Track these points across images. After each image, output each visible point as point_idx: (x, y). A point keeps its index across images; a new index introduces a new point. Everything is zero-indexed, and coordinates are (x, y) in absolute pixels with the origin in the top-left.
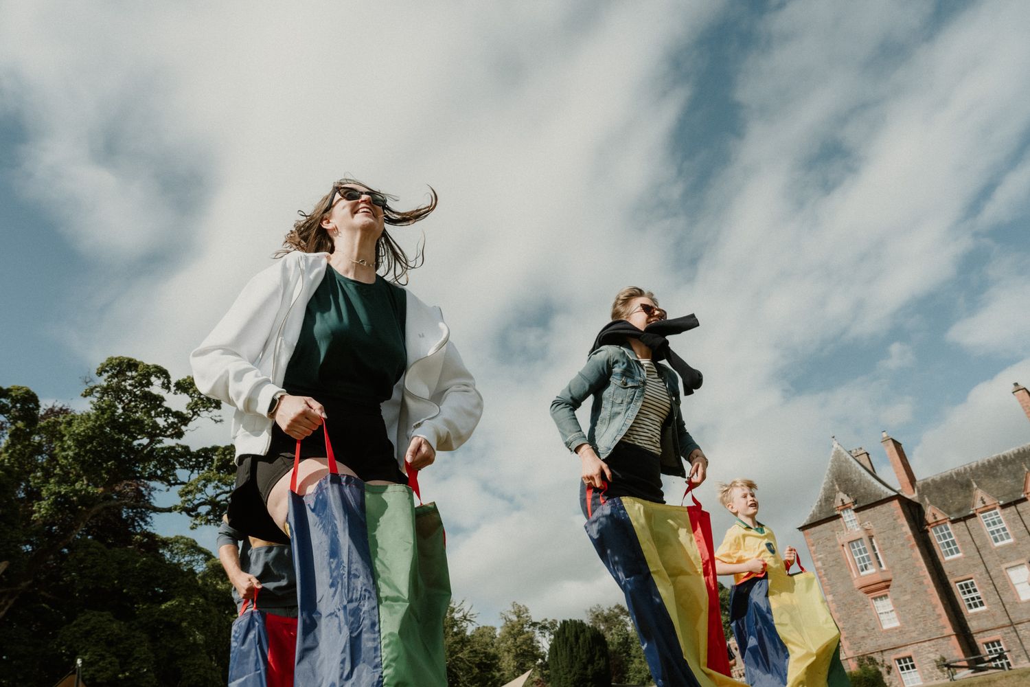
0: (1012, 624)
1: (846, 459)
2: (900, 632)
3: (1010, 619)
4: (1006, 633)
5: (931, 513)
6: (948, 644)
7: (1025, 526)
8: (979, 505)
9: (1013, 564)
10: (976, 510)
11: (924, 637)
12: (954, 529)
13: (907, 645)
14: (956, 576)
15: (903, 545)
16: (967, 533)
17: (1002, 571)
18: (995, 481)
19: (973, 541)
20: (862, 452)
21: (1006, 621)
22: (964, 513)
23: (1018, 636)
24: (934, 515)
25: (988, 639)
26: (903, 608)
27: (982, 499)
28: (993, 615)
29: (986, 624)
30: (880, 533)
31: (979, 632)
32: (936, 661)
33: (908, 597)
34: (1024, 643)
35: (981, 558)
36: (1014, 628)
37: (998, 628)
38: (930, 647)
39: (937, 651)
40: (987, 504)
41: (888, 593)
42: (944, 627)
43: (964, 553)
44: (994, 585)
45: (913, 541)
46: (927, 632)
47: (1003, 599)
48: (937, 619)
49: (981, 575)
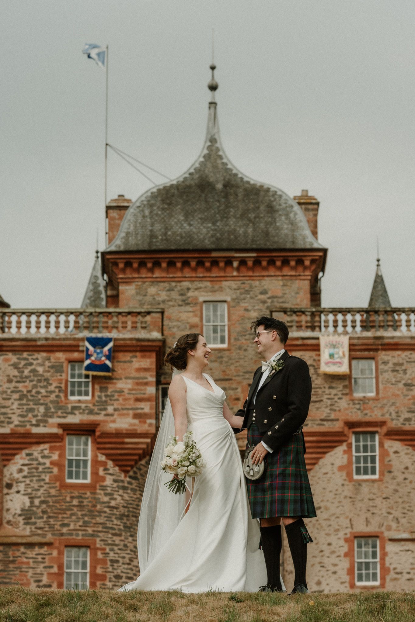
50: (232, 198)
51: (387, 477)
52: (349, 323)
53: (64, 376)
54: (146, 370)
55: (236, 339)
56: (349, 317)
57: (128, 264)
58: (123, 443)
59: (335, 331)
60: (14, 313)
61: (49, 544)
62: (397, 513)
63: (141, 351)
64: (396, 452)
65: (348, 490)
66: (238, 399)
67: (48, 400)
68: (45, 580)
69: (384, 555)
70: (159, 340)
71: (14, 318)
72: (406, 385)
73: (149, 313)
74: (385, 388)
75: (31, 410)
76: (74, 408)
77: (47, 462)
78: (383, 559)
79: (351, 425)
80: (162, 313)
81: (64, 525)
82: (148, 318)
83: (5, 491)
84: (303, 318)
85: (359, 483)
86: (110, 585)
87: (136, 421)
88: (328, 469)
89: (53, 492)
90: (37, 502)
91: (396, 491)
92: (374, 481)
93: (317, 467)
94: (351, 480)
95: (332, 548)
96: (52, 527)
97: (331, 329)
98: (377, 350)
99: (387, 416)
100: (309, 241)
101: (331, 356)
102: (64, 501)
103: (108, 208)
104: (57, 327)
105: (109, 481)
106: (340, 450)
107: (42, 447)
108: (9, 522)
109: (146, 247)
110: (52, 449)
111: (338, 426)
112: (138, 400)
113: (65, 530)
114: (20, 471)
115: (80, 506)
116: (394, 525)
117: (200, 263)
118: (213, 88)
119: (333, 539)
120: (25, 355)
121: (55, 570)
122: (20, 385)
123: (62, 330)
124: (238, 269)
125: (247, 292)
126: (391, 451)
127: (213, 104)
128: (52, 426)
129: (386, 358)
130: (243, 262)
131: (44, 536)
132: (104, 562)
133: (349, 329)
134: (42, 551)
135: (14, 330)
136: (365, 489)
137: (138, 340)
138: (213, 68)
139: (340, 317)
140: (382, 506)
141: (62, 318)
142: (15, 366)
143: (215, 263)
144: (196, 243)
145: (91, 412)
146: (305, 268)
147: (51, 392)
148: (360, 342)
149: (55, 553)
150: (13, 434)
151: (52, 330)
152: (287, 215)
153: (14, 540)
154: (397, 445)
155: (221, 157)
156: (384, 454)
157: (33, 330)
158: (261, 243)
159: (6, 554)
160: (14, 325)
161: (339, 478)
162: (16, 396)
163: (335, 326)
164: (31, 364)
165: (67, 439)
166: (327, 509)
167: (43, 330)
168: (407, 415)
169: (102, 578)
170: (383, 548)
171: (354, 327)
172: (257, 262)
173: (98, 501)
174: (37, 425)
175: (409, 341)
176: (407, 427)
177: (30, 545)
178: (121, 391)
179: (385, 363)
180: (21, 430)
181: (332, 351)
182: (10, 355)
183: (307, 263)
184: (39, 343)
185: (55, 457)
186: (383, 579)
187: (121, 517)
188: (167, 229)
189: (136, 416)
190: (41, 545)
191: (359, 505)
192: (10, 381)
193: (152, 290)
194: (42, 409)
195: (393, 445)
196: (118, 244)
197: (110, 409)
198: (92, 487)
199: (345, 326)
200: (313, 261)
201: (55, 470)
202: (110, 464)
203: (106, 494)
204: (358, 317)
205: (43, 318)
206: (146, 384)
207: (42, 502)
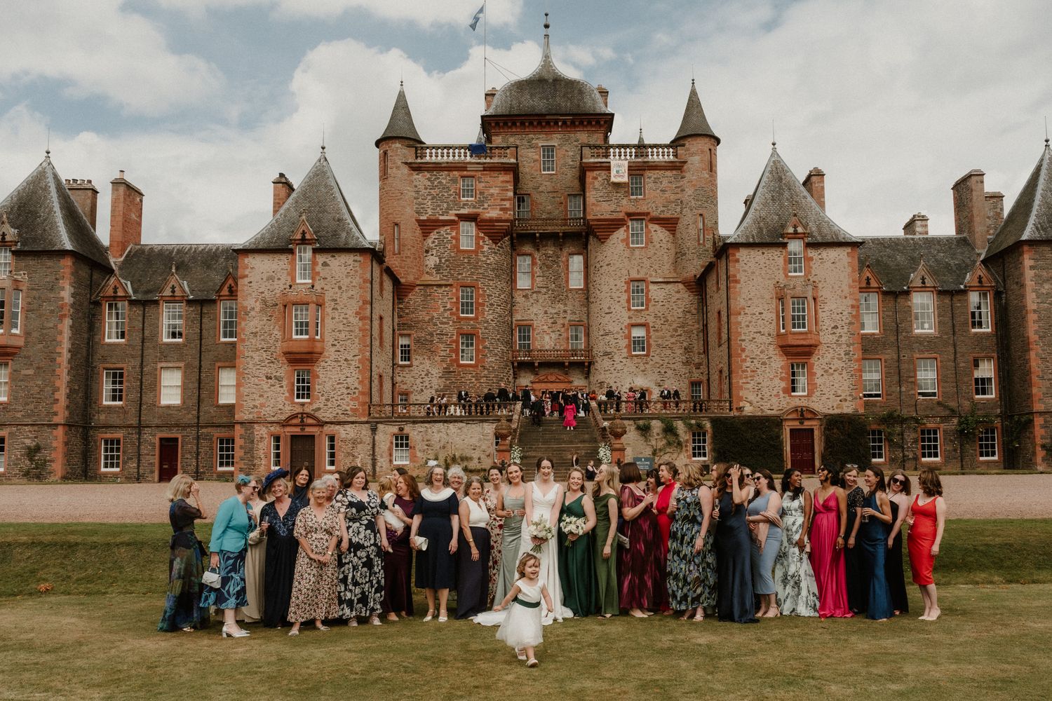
0: (140, 427)
1: (46, 186)
2: (4, 408)
3: (140, 420)
4: (129, 434)
5: (113, 286)
6: (51, 433)
7: (201, 330)
8: (167, 292)
9: (170, 365)
10: (162, 296)
11: (27, 420)
12: (130, 310)
13: (6, 425)
14: (108, 363)
15: (52, 311)
16: (140, 318)
17: (156, 369)
18: (205, 273)
19: (143, 329)
20: (89, 186)
21: (134, 422)
22: (149, 297)
23: (139, 439)
24: (115, 289)
25: (108, 436)
26: (19, 384)
27: (173, 288)
28: (125, 413)
29: (115, 419)
30: (32, 289)
31: (103, 427)
32: (29, 448)
33: (31, 372)
34: (142, 447)
35: (142, 350)
36: (140, 430)
37: (124, 427)
38: (30, 431)
39: (35, 437)
40: (176, 294)
41: (10, 362)
42: (56, 414)
43: (128, 341)
44: (141, 383)
45: (68, 310)
46: (34, 416)
47: (144, 398)
48: (51, 403)
49: (134, 368)
50: (558, 86)
51: (650, 246)
52: (628, 154)
53: (458, 185)
54: (507, 182)
55: (561, 168)
56: (628, 150)
57: (497, 124)
58: (494, 226)
59: (620, 159)
60: (428, 148)
61: (451, 285)
62: (656, 267)
63: (504, 170)
64: (655, 231)
65: (627, 253)
66: (561, 203)
67: (449, 200)
68: (449, 306)
69: (648, 291)
70: (514, 164)
71: (428, 151)
72: (661, 191)
73: (508, 148)
74: (649, 193)
75: (439, 206)
76: (464, 205)
77: (449, 237)
78: (647, 293)
79: (629, 215)
80: (517, 147)
81: (459, 274)
82: (508, 151)
83: (425, 254)
84: (601, 151)
85: (634, 249)
86: (487, 309)
87: (501, 212)
88: (615, 241)
89: (453, 254)
90: (443, 260)
91: (655, 254)
92: (642, 248)
93: (608, 241)
94: (629, 248)
95: (617, 287)
96: (452, 275)
97: (617, 157)
98: (645, 170)
99: (650, 209)
100: (603, 110)
101: (617, 172)
102: (459, 260)
103: (486, 95)
104: (454, 156)
105: (486, 248)
106: (622, 230)
107: (446, 228)
108: (427, 273)
109: (507, 113)
110: (451, 229)
111: (621, 216)
112: (502, 200)
113: (460, 277)
114: (433, 242)
115: (469, 263)
116: (654, 274)
117: (540, 123)
118: (547, 26)
119: (618, 282)
120: (435, 173)
121: (455, 300)
122: (432, 191)
123: (457, 158)
124: (561, 126)
125: (567, 140)
126: (652, 230)
127: (547, 36)
128: (451, 215)
129: (650, 175)
130: (564, 123)
131: (448, 280)
132: (483, 296)
133: (628, 157)
134: (447, 289)
135: (428, 158)
136: (637, 252)
137: (502, 163)
138: (546, 15)
139: (623, 150)
140: (647, 263)
141: (457, 151)
142: (429, 179)
143: (548, 123)
144: (537, 111)
145: (475, 207)
146: (601, 126)
147: (451, 195)
148: (634, 165)
149: (454, 290)
150: (428, 220)
151: (451, 158)
152: (590, 95)
153: (430, 283)
154: (656, 227)
155: (551, 66)
156: (648, 232)
157: (440, 158)
158: (575, 111)
159: (425, 291)
160: (428, 155)
161: (622, 246)
162: (429, 197)
163: (620, 156)
164: (439, 178)
165: (461, 223)
166: (614, 264)
167: (445, 158)
168: (662, 209)
169: (483, 305)
170: (647, 287)
171: (631, 156)
172: (573, 123)
173: (479, 260)
174: (443, 215)
175: (663, 164)
176: (662, 216)
177: (440, 286)
178: (492, 195)
179: (649, 178)
180: (433, 218)
181: (618, 169)
182: (426, 173)
183: (602, 123)
184: (443, 165)
185: (454, 234)
186: (647, 305)
187: (493, 270)
188: (520, 103)
189: (501, 209)
190: (446, 286)
191: (633, 262)
192: (426, 189)
193: (511, 140)
194: (445, 205)
195: (653, 227)
196: (491, 111)
197: (486, 205)
198: (475, 252)
199: (625, 156)
200: (605, 122)
201: (454, 241)
202: (486, 238)
203: (485, 256)
204: (633, 150)
205: (445, 151)
206: (507, 190)
207: (446, 261)
